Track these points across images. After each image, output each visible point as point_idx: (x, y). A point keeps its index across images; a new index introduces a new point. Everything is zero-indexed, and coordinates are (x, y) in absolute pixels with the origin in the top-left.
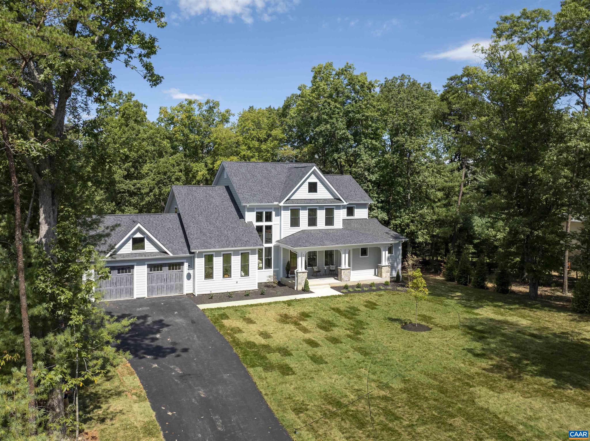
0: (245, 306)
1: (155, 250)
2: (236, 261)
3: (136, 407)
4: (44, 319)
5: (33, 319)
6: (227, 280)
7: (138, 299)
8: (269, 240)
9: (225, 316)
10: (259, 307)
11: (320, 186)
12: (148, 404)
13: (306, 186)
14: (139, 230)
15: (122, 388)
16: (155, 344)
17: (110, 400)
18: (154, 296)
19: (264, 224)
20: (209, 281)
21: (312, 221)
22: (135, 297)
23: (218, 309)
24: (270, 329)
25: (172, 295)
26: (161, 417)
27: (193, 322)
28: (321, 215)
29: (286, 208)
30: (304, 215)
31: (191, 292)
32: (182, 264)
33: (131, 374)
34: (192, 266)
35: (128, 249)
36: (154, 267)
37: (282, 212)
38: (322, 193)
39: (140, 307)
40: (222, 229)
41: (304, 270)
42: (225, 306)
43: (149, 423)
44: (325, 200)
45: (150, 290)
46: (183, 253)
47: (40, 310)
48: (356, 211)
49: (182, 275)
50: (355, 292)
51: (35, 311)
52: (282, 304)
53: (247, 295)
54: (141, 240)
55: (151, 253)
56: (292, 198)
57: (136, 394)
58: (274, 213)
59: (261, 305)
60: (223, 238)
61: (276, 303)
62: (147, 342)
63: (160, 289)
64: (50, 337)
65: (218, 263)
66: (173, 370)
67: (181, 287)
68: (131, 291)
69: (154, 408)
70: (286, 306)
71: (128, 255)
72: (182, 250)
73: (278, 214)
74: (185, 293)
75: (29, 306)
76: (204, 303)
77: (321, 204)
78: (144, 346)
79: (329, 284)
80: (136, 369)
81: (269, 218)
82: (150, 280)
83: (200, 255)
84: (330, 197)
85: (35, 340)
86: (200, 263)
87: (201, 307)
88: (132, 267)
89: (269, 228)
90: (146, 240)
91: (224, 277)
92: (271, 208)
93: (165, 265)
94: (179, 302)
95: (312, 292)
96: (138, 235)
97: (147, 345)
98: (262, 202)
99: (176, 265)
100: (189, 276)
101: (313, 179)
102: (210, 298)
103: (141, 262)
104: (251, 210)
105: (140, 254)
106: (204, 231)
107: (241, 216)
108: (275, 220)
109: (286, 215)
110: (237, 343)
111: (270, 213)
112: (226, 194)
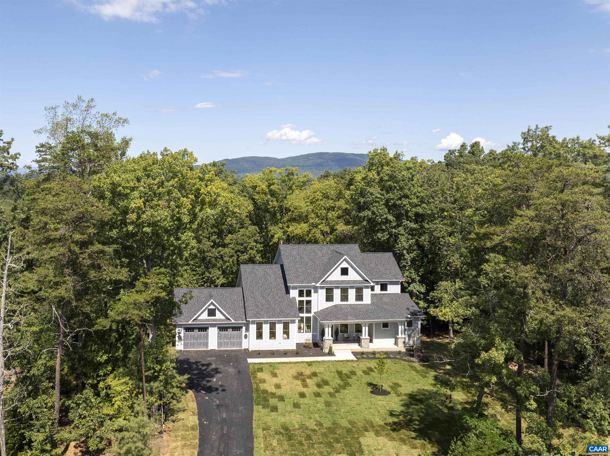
0: (279, 363)
1: (223, 318)
2: (279, 328)
3: (191, 418)
4: (150, 376)
5: (146, 376)
6: (273, 341)
7: (211, 350)
8: (309, 311)
9: (261, 370)
10: (287, 365)
11: (350, 271)
12: (197, 417)
13: (339, 271)
14: (212, 303)
15: (186, 408)
16: (209, 384)
17: (179, 413)
18: (222, 349)
19: (305, 299)
20: (259, 341)
21: (344, 297)
22: (209, 349)
23: (260, 363)
24: (283, 383)
25: (234, 349)
26: (201, 424)
27: (239, 372)
28: (352, 293)
29: (322, 288)
30: (337, 293)
31: (247, 348)
32: (242, 327)
33: (193, 401)
34: (247, 330)
35: (205, 316)
36: (222, 328)
37: (319, 290)
38: (353, 276)
39: (210, 357)
40: (272, 303)
41: (330, 338)
42: (265, 362)
43: (194, 425)
44: (355, 282)
45: (219, 344)
46: (242, 320)
47: (149, 373)
48: (389, 287)
49: (241, 335)
50: (368, 358)
51: (147, 374)
52: (305, 364)
53: (285, 353)
54: (214, 310)
55: (220, 320)
56: (327, 280)
57: (192, 412)
58: (313, 291)
59: (290, 363)
60: (270, 310)
61: (302, 362)
62: (204, 382)
63: (227, 344)
64: (152, 383)
65: (266, 328)
66: (215, 402)
67: (240, 344)
68: (206, 345)
69: (199, 419)
70: (306, 366)
71: (205, 320)
72: (241, 318)
73: (316, 292)
74: (243, 348)
75: (145, 372)
76: (253, 358)
77: (352, 284)
78: (202, 385)
79: (351, 350)
80: (196, 399)
81: (309, 294)
82: (219, 337)
83: (253, 322)
84: (360, 279)
85: (147, 385)
86: (253, 328)
87: (250, 360)
88: (208, 328)
89: (309, 302)
90: (217, 311)
91: (270, 338)
92: (311, 287)
93: (229, 328)
94: (237, 355)
95: (334, 355)
96: (212, 307)
97: (204, 385)
98: (303, 283)
99: (237, 328)
100: (246, 337)
101: (345, 265)
102: (259, 354)
103: (213, 325)
104: (294, 288)
105: (213, 320)
106: (259, 304)
107: (288, 292)
108: (314, 297)
109: (322, 293)
110: (257, 390)
111: (310, 291)
112: (280, 273)
